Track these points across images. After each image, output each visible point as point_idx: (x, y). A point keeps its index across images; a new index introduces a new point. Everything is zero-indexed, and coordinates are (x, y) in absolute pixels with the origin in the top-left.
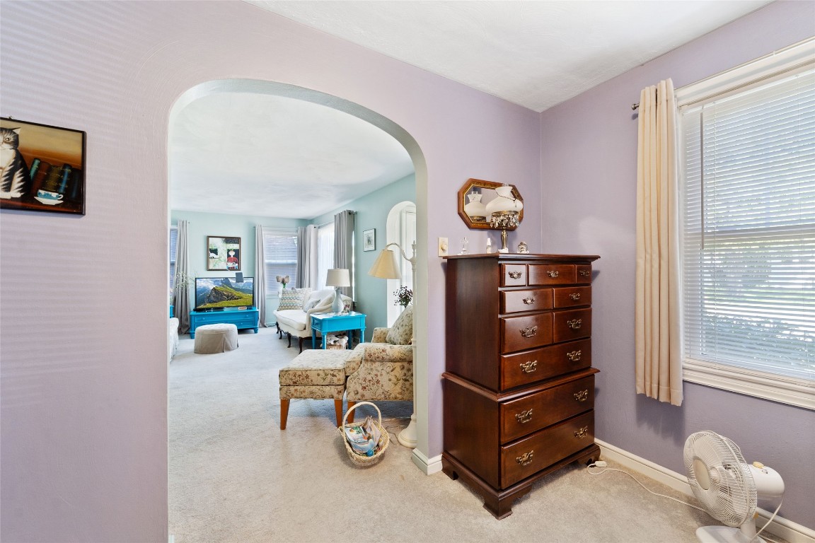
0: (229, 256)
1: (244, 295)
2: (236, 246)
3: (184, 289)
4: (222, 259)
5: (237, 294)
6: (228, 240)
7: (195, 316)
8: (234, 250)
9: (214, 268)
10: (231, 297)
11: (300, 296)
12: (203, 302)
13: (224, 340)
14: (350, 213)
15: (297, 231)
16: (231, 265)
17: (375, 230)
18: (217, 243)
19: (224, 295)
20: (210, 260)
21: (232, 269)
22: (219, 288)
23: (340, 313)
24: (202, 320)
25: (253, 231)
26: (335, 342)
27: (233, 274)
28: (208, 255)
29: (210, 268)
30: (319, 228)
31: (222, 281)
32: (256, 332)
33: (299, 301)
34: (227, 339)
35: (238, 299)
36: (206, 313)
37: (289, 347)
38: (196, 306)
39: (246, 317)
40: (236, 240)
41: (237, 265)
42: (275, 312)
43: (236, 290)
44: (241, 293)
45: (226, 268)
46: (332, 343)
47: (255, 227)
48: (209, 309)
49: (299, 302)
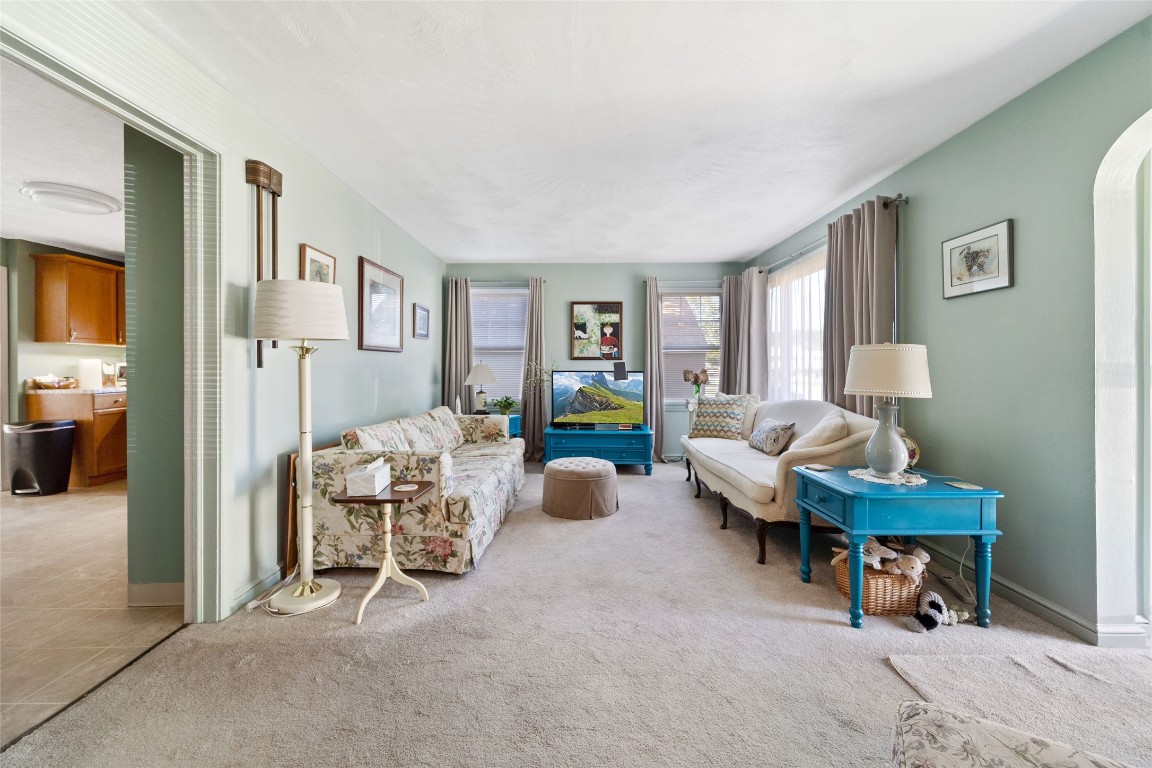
0: (603, 334)
1: (628, 402)
2: (614, 318)
3: (538, 388)
4: (592, 340)
5: (615, 400)
6: (603, 307)
7: (551, 435)
8: (612, 325)
9: (581, 356)
10: (605, 406)
11: (737, 411)
12: (563, 412)
13: (593, 493)
14: (886, 204)
15: (721, 286)
16: (606, 350)
17: (1011, 224)
18: (586, 313)
19: (596, 401)
20: (576, 342)
21: (607, 357)
22: (589, 390)
23: (896, 478)
24: (561, 443)
25: (643, 288)
26: (883, 561)
27: (609, 365)
28: (572, 334)
29: (576, 355)
30: (770, 271)
31: (593, 379)
32: (648, 472)
33: (734, 422)
34: (597, 493)
35: (616, 409)
36: (568, 432)
37: (724, 527)
38: (553, 418)
39: (631, 444)
40: (614, 307)
41: (616, 349)
42: (685, 438)
43: (616, 393)
44: (621, 398)
45: (598, 355)
46: (877, 566)
47: (645, 282)
48: (572, 425)
49: (734, 425)
